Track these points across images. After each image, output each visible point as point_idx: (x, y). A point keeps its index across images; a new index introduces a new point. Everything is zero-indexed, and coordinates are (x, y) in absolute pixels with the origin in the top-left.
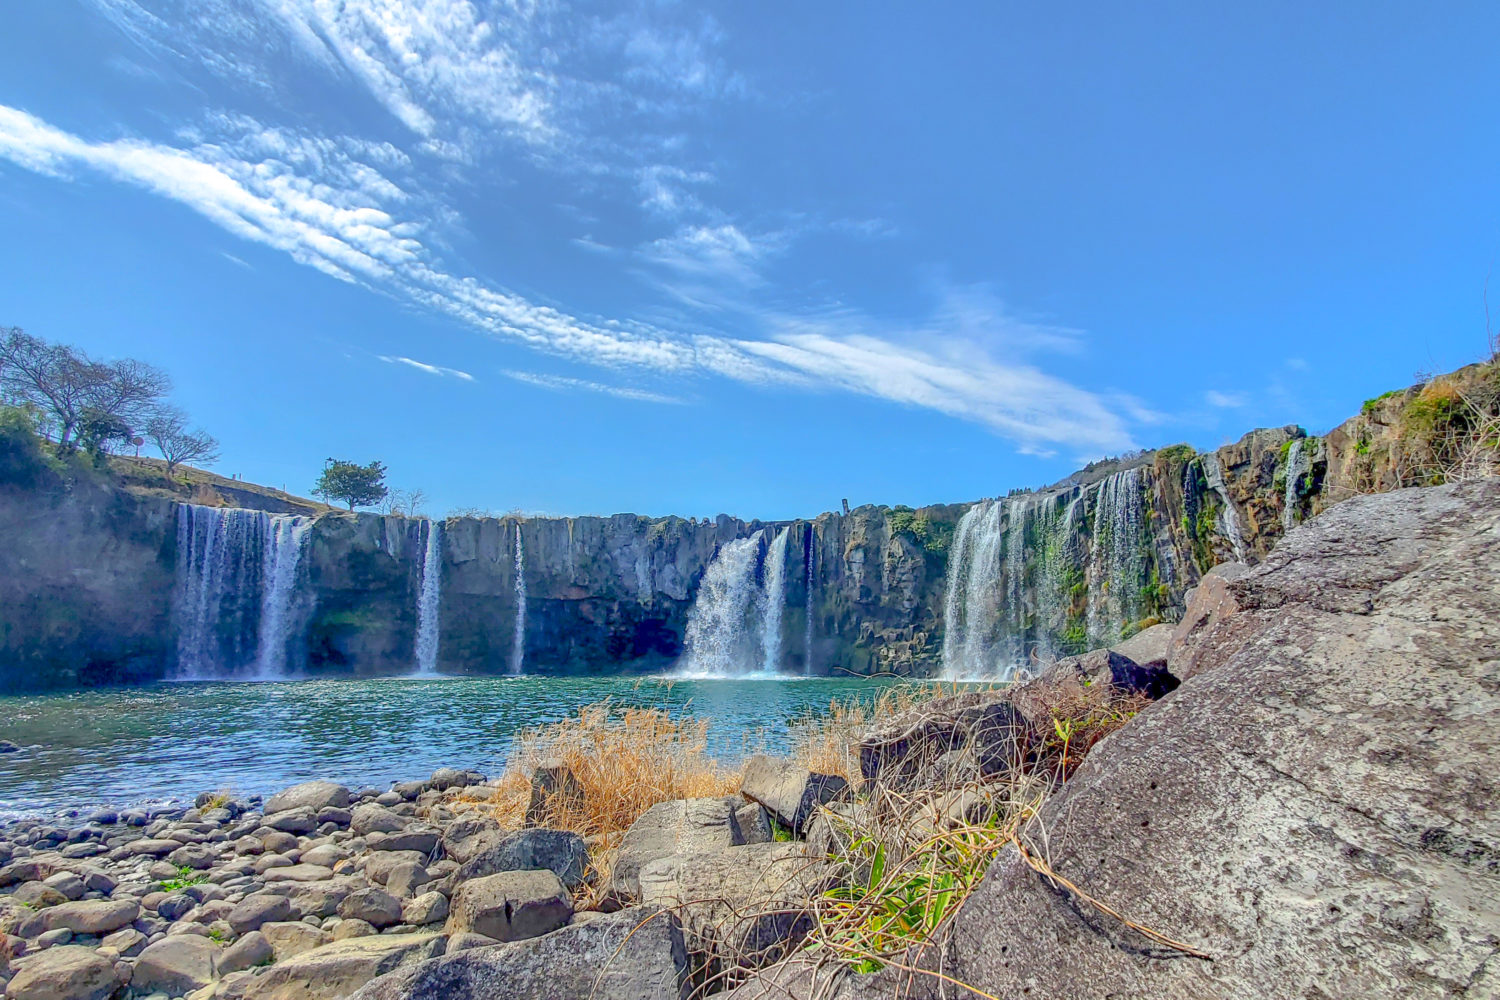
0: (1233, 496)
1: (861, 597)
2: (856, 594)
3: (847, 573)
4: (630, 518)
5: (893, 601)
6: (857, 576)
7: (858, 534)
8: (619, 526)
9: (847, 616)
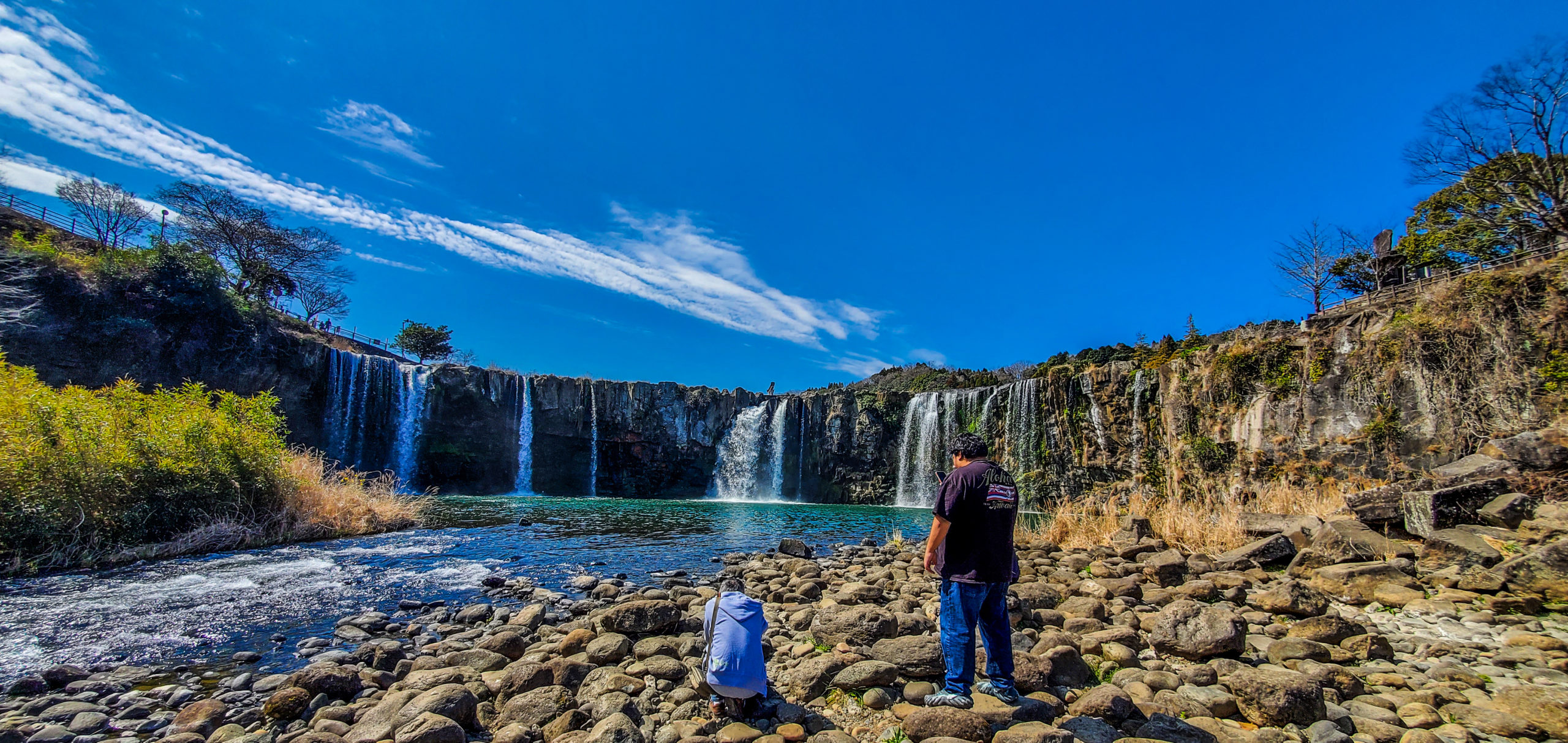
0: (1098, 399)
1: (838, 451)
2: (835, 449)
3: (829, 434)
4: (673, 386)
5: (861, 454)
6: (835, 437)
7: (836, 409)
8: (665, 391)
9: (826, 463)
